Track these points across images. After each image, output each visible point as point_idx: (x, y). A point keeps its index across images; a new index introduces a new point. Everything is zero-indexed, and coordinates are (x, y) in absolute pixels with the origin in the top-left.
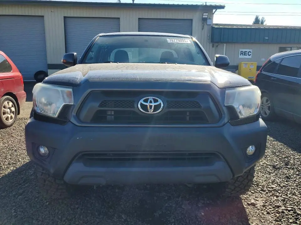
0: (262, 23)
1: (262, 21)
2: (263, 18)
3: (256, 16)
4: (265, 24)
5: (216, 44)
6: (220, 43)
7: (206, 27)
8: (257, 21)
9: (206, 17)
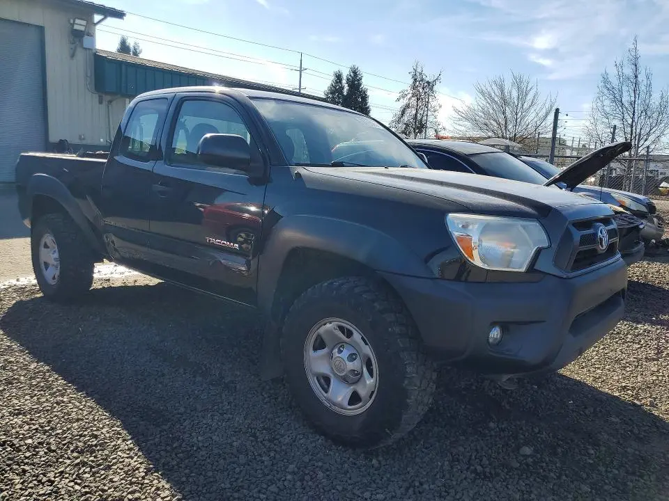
0: (136, 54)
1: (135, 49)
2: (135, 43)
3: (120, 37)
4: (141, 56)
5: (108, 98)
6: (119, 96)
7: (80, 55)
8: (124, 47)
9: (82, 28)
